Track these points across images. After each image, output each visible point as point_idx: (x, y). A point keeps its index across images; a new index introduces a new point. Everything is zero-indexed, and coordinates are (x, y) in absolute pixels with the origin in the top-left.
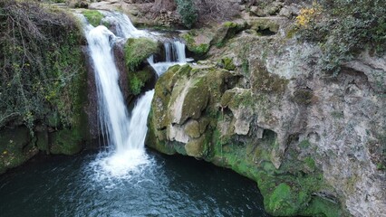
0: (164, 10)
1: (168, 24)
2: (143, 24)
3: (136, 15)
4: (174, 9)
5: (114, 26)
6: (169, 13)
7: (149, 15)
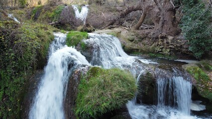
0: (164, 34)
1: (167, 52)
2: (137, 50)
3: (132, 41)
4: (178, 33)
5: (92, 48)
6: (170, 38)
7: (146, 41)
